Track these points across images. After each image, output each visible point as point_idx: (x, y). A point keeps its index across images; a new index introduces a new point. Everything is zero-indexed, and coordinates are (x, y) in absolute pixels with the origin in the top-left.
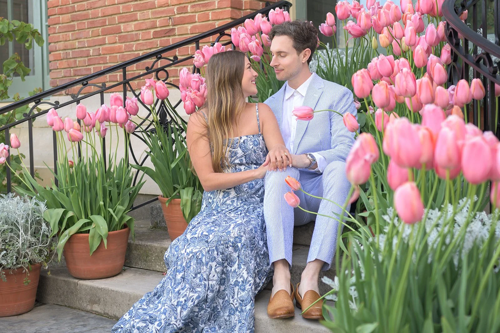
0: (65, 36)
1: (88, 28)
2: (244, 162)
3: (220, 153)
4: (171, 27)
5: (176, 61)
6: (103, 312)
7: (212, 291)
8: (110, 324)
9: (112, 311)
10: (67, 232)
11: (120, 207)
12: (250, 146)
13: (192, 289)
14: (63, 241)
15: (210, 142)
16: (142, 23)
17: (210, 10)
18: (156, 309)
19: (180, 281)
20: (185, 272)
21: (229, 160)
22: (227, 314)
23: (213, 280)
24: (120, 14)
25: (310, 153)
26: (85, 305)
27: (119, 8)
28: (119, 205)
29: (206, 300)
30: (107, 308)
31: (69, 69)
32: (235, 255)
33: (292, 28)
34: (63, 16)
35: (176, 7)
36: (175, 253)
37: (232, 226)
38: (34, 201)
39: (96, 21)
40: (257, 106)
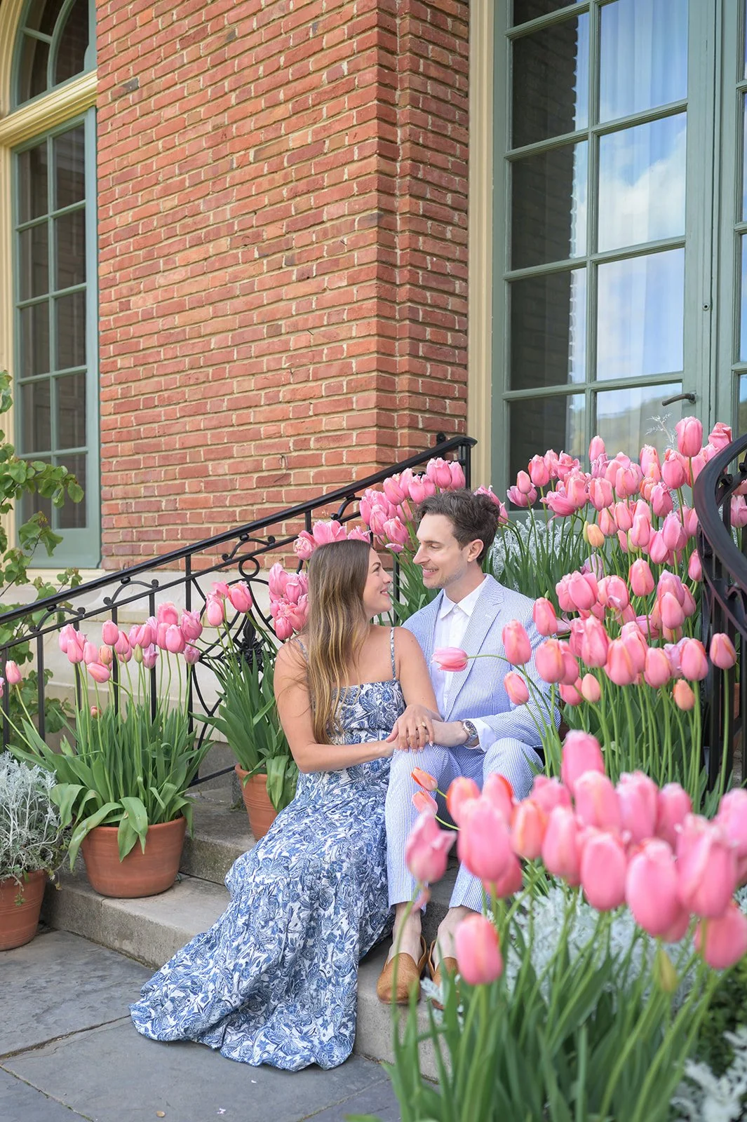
0: (125, 477)
1: (159, 466)
2: (366, 726)
3: (325, 713)
4: (284, 471)
5: (271, 544)
6: (136, 954)
7: (293, 950)
8: (143, 978)
9: (150, 954)
10: (84, 823)
11: (170, 786)
12: (377, 700)
13: (259, 946)
14: (78, 837)
15: (310, 693)
16: (241, 462)
17: (345, 447)
18: (206, 967)
19: (241, 930)
20: (250, 914)
21: (342, 722)
22: (314, 987)
23: (294, 932)
24: (208, 445)
25: (469, 720)
26: (112, 939)
27: (205, 436)
28: (168, 782)
29: (281, 964)
30: (142, 949)
31: (130, 530)
32: (332, 891)
33: (455, 503)
34: (123, 444)
35: (292, 440)
36: (240, 879)
37: (329, 843)
38: (38, 770)
39: (171, 455)
40: (392, 633)
